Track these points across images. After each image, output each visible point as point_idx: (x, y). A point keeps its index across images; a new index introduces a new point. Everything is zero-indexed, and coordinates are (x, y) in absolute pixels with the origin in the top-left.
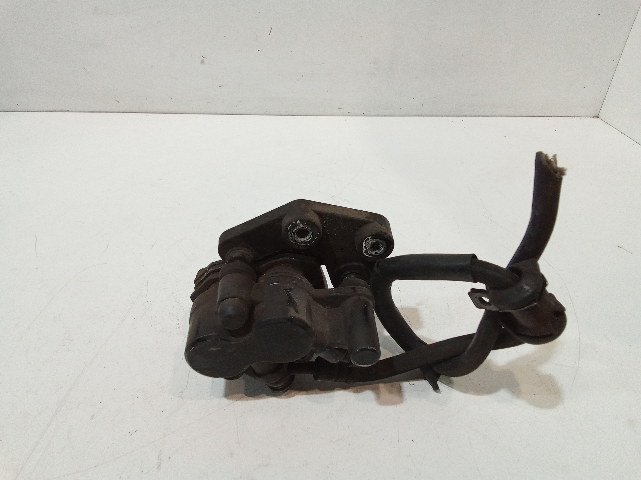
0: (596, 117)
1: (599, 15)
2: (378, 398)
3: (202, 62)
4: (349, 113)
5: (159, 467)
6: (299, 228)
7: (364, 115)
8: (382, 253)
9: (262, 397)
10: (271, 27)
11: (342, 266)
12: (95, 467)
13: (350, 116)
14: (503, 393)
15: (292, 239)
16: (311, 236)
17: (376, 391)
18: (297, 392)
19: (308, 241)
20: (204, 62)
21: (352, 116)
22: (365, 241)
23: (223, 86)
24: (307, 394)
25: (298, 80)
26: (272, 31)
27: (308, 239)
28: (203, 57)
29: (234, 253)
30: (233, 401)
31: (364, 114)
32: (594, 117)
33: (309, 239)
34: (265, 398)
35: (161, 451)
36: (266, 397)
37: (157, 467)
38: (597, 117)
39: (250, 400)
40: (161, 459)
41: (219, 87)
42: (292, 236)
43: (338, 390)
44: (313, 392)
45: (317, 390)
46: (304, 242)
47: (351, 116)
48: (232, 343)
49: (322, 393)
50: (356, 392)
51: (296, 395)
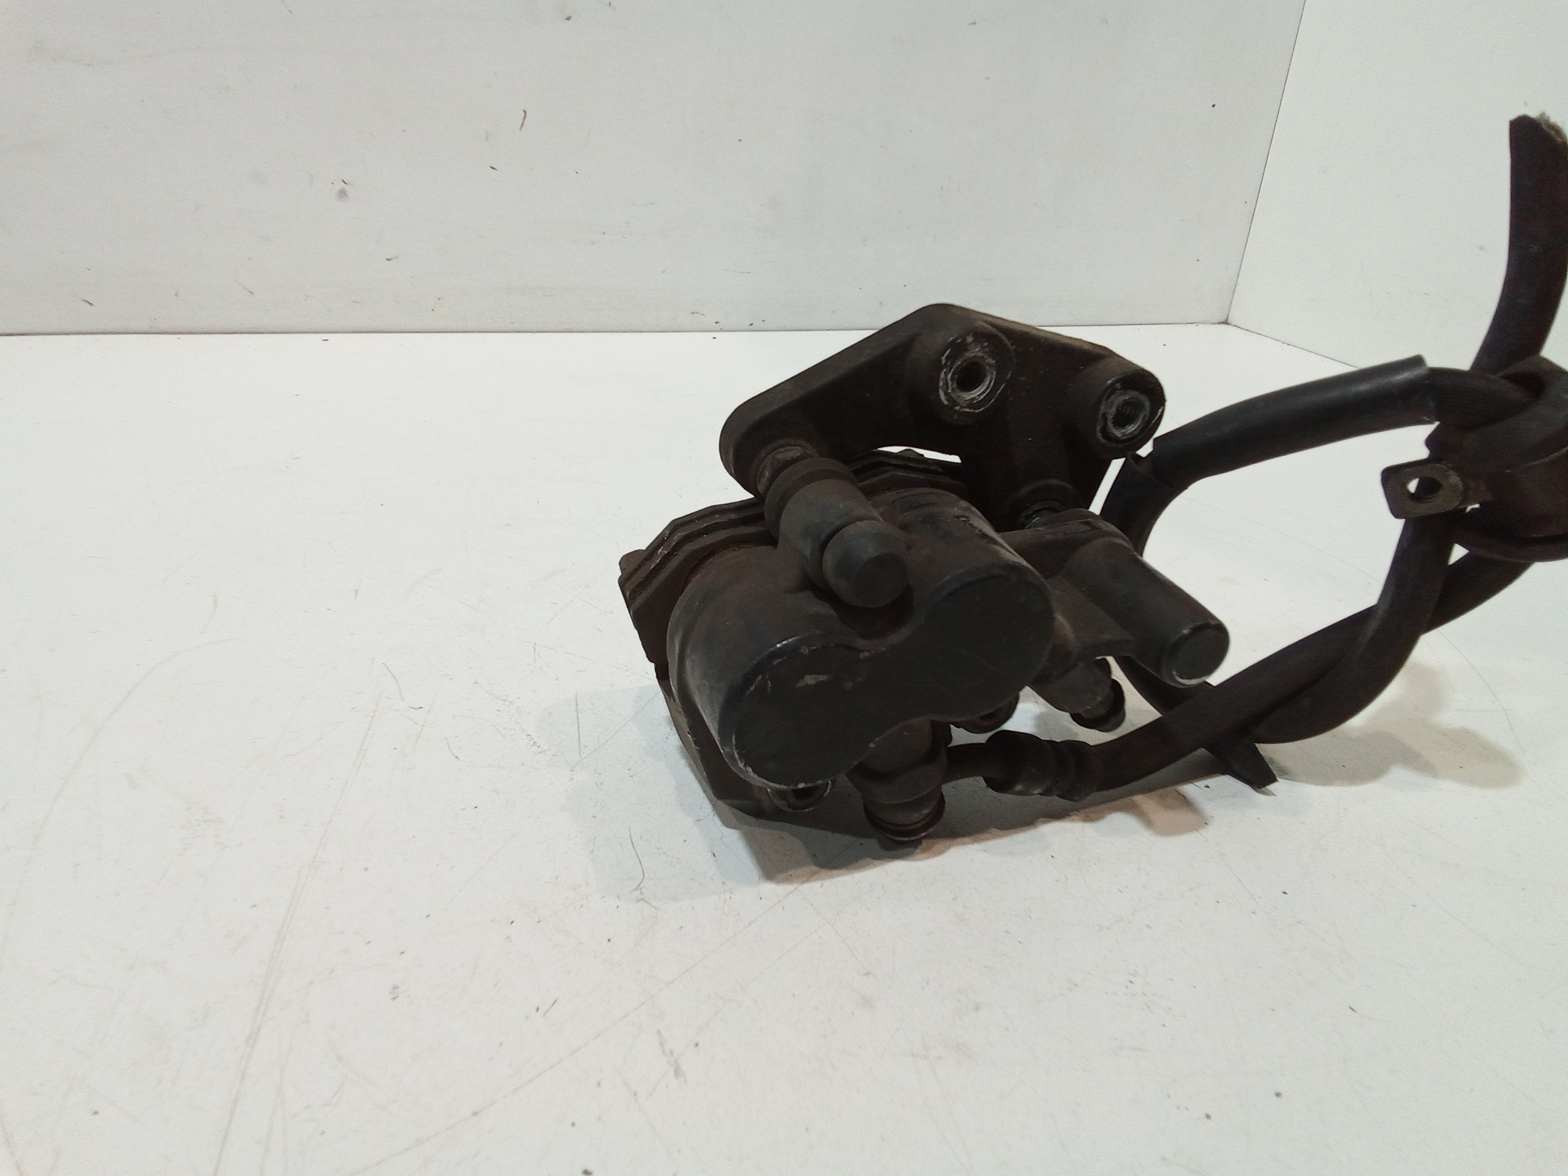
0: (1223, 323)
1: (1214, 106)
2: (1148, 823)
3: (343, 194)
4: (716, 323)
5: (678, 1072)
6: (969, 359)
7: (751, 328)
8: (1136, 432)
9: (866, 865)
10: (525, 112)
11: (1026, 490)
12: (475, 1114)
13: (719, 331)
14: (1398, 773)
15: (946, 394)
16: (991, 382)
17: (1133, 809)
18: (948, 842)
19: (982, 397)
20: (346, 195)
21: (725, 331)
22: (1105, 397)
23: (396, 258)
24: (976, 841)
25: (593, 244)
26: (526, 119)
27: (981, 392)
28: (344, 182)
29: (781, 452)
30: (796, 885)
31: (751, 324)
32: (1219, 323)
33: (984, 392)
34: (874, 866)
35: (659, 1032)
36: (876, 862)
37: (671, 1073)
38: (1226, 322)
39: (840, 875)
40: (672, 1053)
41: (388, 260)
42: (946, 389)
43: (1044, 823)
44: (985, 835)
45: (994, 830)
46: (971, 404)
47: (721, 330)
48: (862, 656)
49: (1011, 834)
50: (1088, 819)
51: (949, 847)
